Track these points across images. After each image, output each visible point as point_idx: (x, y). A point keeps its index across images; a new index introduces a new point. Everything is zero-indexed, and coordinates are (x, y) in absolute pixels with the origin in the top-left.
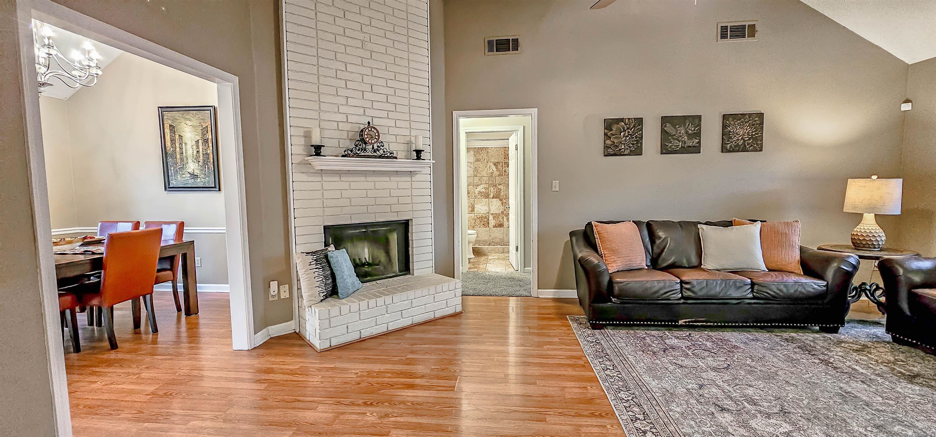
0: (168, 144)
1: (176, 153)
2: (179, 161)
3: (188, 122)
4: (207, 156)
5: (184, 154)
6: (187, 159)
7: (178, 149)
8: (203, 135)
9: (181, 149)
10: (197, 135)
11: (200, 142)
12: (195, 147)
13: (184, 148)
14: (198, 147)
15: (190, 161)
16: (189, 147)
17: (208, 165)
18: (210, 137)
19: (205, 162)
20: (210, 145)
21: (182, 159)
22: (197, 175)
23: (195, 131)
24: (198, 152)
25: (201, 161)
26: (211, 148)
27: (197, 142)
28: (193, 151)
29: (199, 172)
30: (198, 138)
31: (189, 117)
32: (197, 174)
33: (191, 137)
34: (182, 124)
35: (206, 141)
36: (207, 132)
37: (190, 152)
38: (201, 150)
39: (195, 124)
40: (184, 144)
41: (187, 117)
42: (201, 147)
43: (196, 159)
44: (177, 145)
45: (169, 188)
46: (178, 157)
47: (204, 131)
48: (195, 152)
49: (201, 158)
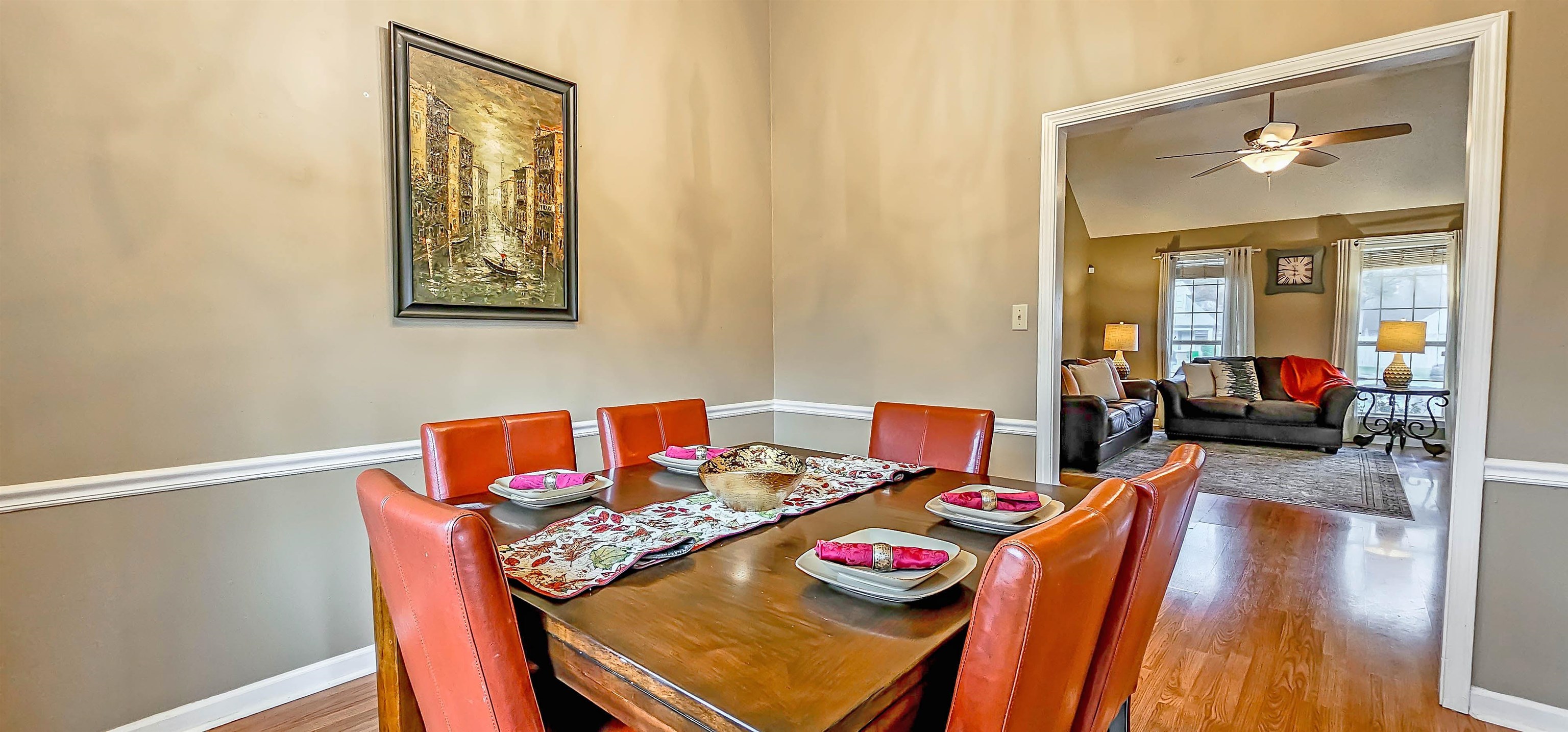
0: (420, 157)
1: (445, 192)
2: (453, 218)
3: (495, 107)
4: (548, 220)
5: (476, 203)
6: (484, 219)
7: (454, 183)
8: (539, 157)
9: (465, 183)
10: (519, 152)
11: (530, 175)
12: (511, 186)
13: (476, 182)
14: (521, 189)
15: (493, 225)
16: (492, 183)
17: (548, 246)
18: (560, 168)
19: (542, 237)
20: (559, 189)
21: (465, 216)
22: (515, 273)
23: (516, 141)
24: (521, 203)
25: (530, 233)
26: (560, 200)
27: (520, 173)
28: (506, 197)
29: (519, 264)
30: (523, 161)
31: (498, 93)
32: (513, 269)
33: (503, 156)
34: (475, 106)
35: (546, 177)
36: (552, 154)
37: (495, 199)
38: (530, 200)
39: (516, 119)
40: (475, 171)
41: (491, 89)
42: (530, 191)
43: (514, 226)
44: (453, 169)
45: (414, 306)
46: (454, 206)
47: (544, 147)
48: (511, 203)
49: (531, 222)
